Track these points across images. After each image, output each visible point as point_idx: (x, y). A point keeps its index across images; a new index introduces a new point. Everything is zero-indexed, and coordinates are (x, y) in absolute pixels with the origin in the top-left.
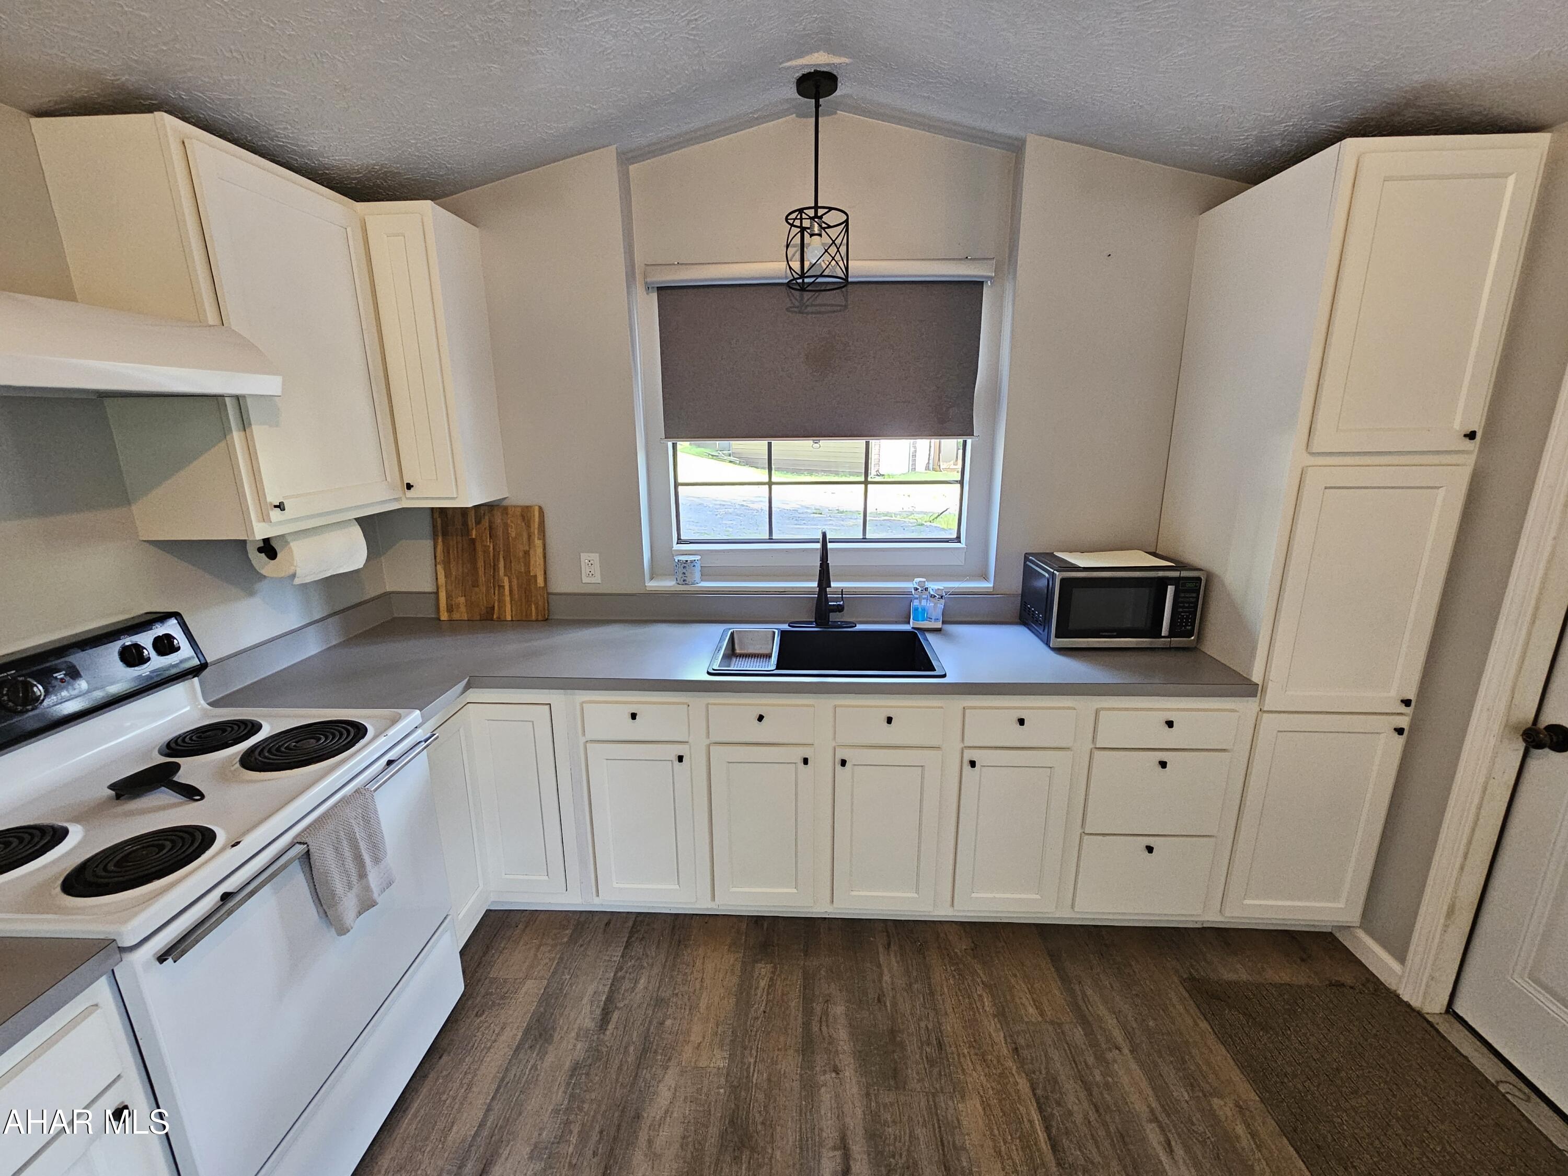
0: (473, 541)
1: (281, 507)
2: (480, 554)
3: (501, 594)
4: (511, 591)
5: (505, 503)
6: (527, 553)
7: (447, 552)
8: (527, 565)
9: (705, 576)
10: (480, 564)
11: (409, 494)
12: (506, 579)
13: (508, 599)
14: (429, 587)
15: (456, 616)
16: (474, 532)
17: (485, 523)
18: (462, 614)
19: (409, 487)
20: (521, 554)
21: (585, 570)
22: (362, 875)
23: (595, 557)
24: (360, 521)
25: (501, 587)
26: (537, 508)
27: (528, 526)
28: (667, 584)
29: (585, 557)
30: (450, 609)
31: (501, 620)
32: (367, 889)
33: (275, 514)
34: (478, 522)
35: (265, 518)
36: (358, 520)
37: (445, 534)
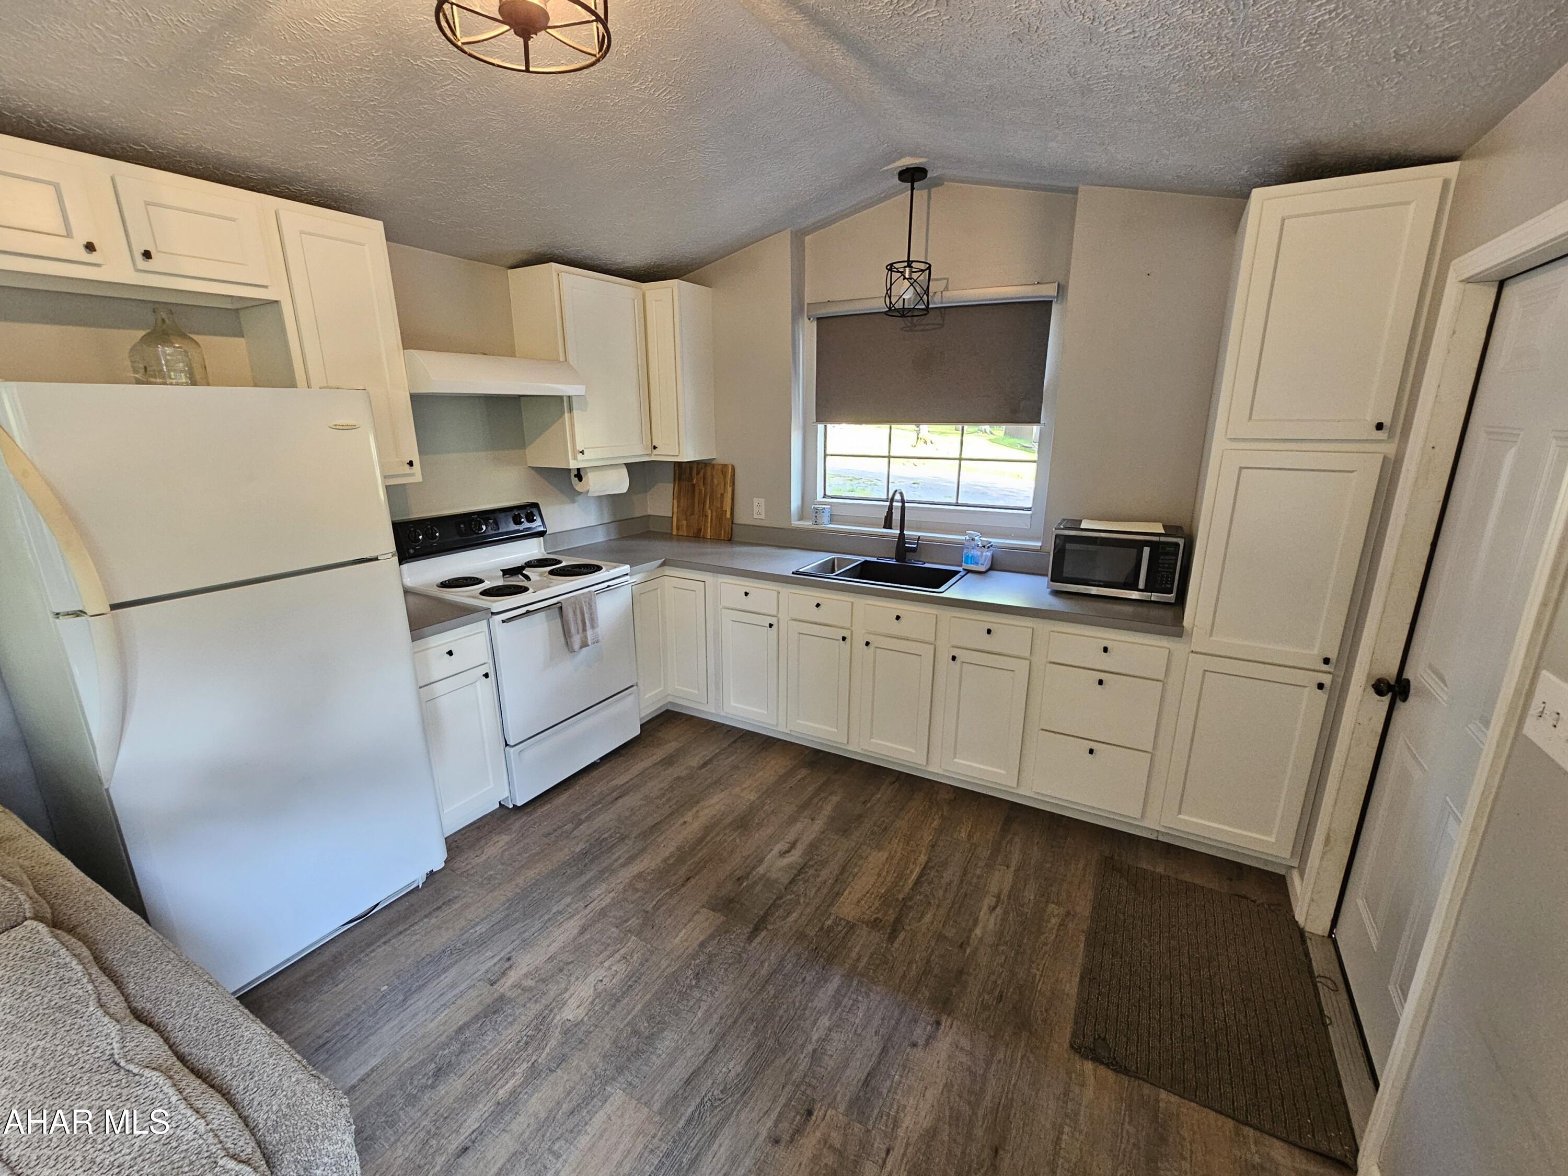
0: (693, 485)
1: (582, 452)
2: (697, 494)
3: (706, 521)
4: (711, 520)
5: (714, 462)
6: (722, 495)
7: (679, 492)
8: (722, 503)
9: (832, 521)
10: (696, 501)
11: (655, 452)
12: (709, 511)
13: (709, 524)
14: (670, 515)
15: (681, 533)
16: (695, 481)
17: (701, 474)
18: (684, 532)
19: (655, 448)
20: (719, 496)
21: (756, 509)
22: (584, 630)
23: (762, 501)
24: (628, 466)
25: (707, 516)
26: (730, 467)
27: (725, 477)
28: (807, 524)
29: (756, 501)
30: (678, 529)
31: (704, 538)
32: (586, 637)
33: (580, 456)
34: (698, 474)
35: (575, 458)
36: (626, 464)
37: (680, 479)
